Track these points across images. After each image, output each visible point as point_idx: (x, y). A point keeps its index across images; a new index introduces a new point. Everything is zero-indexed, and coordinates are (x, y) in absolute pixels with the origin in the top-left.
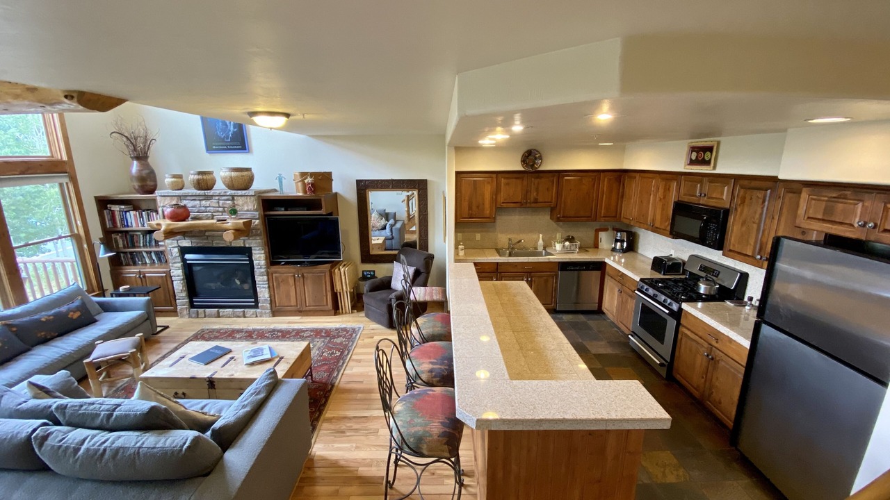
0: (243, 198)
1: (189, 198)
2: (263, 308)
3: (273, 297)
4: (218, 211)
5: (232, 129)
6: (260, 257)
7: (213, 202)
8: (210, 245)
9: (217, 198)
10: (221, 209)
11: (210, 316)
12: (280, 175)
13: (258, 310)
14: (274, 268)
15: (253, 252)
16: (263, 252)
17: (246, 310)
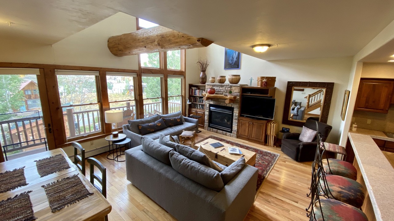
0: (235, 87)
1: (216, 86)
2: (234, 133)
3: (238, 130)
4: (225, 92)
5: (235, 59)
6: (236, 113)
7: (224, 88)
8: (219, 105)
9: (225, 87)
10: (226, 91)
11: (214, 132)
12: (252, 78)
13: (232, 134)
14: (241, 118)
15: (234, 109)
16: (238, 110)
17: (227, 133)
